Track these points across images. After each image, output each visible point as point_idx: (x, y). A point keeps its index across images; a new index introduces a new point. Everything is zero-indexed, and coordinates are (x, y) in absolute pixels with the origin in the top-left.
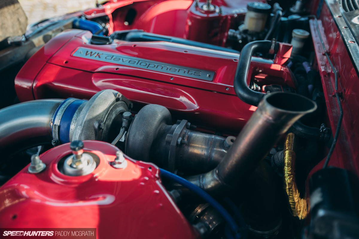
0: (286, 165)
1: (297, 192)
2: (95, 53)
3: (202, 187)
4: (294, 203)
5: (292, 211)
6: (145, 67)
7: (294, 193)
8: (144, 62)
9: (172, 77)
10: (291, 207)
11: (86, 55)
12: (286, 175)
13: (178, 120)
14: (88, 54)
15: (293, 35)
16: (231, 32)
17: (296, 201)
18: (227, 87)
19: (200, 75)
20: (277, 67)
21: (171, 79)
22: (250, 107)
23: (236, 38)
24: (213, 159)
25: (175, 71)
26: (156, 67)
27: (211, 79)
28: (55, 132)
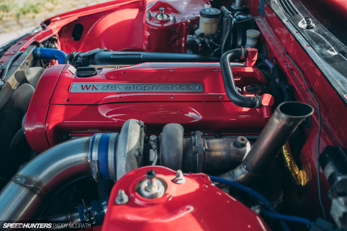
0: (284, 149)
1: (296, 167)
2: (90, 86)
3: (235, 181)
4: (296, 175)
5: (295, 181)
6: (142, 91)
7: (294, 168)
8: (139, 86)
9: (172, 96)
10: (294, 179)
11: (83, 89)
12: (286, 156)
13: (192, 133)
14: (84, 88)
15: (248, 35)
16: (189, 37)
17: (297, 173)
18: (219, 95)
19: (191, 89)
20: (249, 69)
21: (172, 98)
22: (242, 109)
23: (195, 42)
24: (231, 157)
25: (169, 89)
26: (151, 88)
27: (201, 90)
28: (95, 167)
